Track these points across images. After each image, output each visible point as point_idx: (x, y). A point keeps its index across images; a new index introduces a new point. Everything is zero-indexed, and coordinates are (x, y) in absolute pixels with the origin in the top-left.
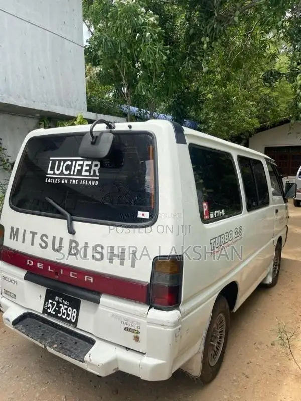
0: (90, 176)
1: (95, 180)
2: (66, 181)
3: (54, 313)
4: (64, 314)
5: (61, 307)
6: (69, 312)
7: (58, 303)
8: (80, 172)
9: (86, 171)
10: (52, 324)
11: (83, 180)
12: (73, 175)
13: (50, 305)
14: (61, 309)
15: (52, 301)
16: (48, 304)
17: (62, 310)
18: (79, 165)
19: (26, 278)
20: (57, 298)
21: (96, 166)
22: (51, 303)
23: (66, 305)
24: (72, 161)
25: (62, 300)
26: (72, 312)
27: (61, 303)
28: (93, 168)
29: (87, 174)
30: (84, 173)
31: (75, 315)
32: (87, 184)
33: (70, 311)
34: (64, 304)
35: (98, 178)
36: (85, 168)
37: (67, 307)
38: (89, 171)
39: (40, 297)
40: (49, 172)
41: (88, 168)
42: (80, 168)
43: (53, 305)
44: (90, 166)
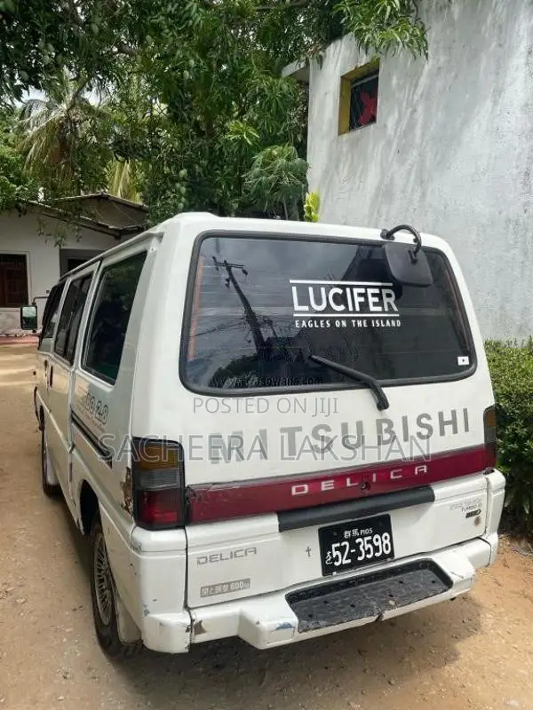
0: (383, 312)
1: (395, 318)
2: (344, 324)
3: (349, 561)
4: (368, 552)
5: (360, 543)
6: (376, 544)
7: (352, 540)
8: (364, 307)
9: (375, 304)
10: (347, 584)
11: (375, 318)
12: (354, 312)
13: (335, 553)
14: (361, 547)
15: (338, 545)
16: (331, 554)
17: (364, 547)
18: (360, 295)
19: (283, 528)
20: (347, 534)
21: (389, 296)
22: (337, 549)
23: (367, 536)
24: (343, 287)
25: (359, 531)
26: (381, 541)
27: (357, 537)
28: (386, 300)
29: (379, 309)
30: (372, 308)
31: (388, 542)
32: (383, 325)
33: (377, 540)
34: (362, 537)
35: (398, 315)
36: (372, 300)
37: (369, 538)
38: (380, 303)
39: (308, 550)
40: (297, 307)
41: (376, 300)
42: (362, 299)
43: (342, 549)
44: (379, 296)
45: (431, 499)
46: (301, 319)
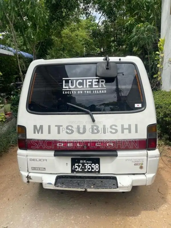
0: (99, 87)
1: (104, 90)
2: (81, 92)
3: (81, 170)
4: (89, 169)
5: (86, 165)
6: (92, 167)
7: (83, 164)
8: (91, 86)
9: (95, 85)
10: (80, 177)
11: (95, 90)
12: (86, 88)
13: (76, 167)
15: (78, 164)
16: (75, 167)
17: (87, 167)
18: (89, 82)
19: (55, 155)
20: (81, 161)
21: (102, 82)
22: (77, 165)
23: (90, 163)
24: (83, 80)
25: (86, 161)
26: (95, 167)
27: (85, 163)
28: (100, 83)
29: (97, 86)
30: (94, 86)
31: (98, 167)
32: (98, 92)
33: (93, 166)
34: (88, 163)
35: (106, 89)
36: (94, 83)
37: (90, 164)
38: (98, 85)
39: (67, 164)
40: (64, 87)
41: (96, 83)
42: (90, 83)
43: (79, 166)
44: (98, 82)
45: (116, 155)
46: (65, 91)
